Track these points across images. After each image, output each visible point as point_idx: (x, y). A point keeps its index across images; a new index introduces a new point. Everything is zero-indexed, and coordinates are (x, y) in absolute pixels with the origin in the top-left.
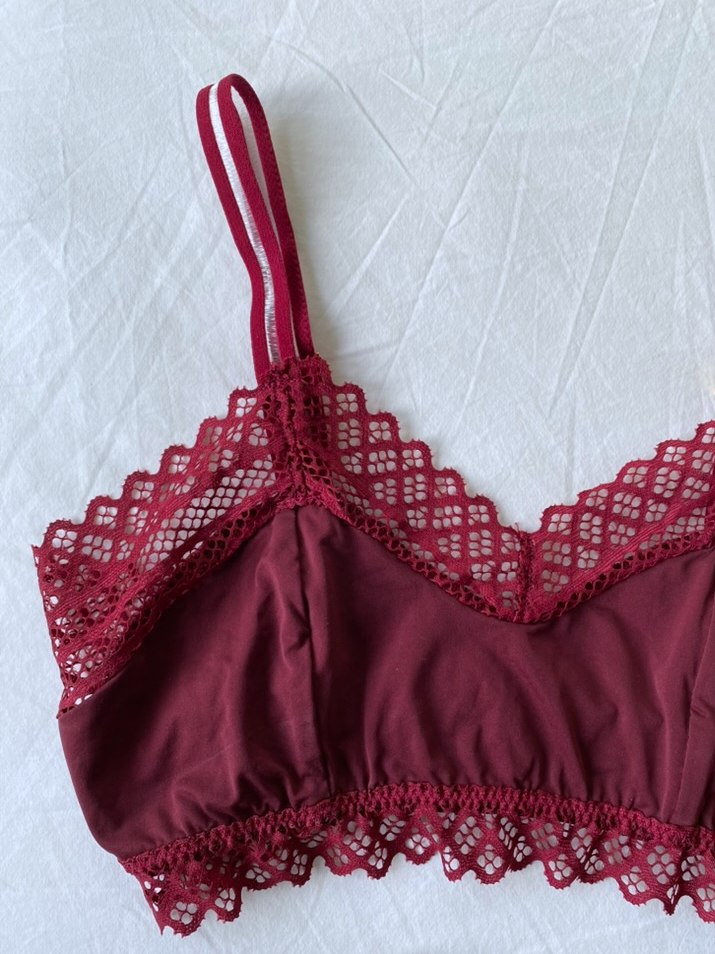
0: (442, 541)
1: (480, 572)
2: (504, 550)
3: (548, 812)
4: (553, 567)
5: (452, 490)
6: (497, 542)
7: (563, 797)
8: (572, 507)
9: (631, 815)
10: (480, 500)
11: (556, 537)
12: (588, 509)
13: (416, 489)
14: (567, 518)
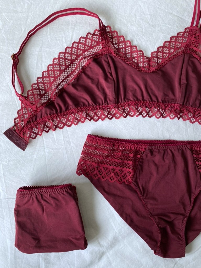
0: (134, 59)
1: (141, 65)
2: (145, 60)
3: (155, 105)
4: (154, 62)
5: (135, 49)
6: (144, 59)
7: (158, 102)
8: (156, 52)
9: (171, 104)
10: (140, 51)
11: (154, 57)
12: (159, 52)
13: (128, 50)
14: (155, 53)
